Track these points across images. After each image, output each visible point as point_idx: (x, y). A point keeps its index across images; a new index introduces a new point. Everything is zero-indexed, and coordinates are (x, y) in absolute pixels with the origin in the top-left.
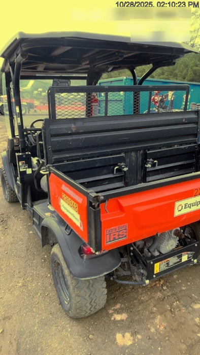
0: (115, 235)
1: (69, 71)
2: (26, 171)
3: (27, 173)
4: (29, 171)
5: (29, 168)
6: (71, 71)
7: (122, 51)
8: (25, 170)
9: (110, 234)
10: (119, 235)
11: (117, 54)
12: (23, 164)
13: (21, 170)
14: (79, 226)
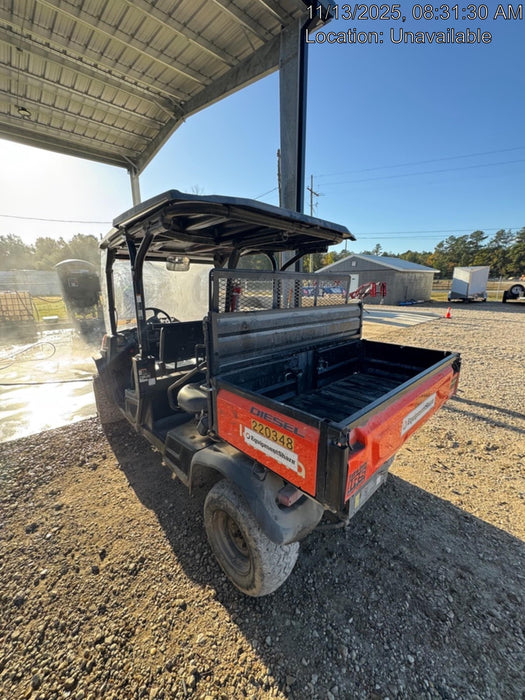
0: (356, 479)
2: (147, 382)
3: (150, 384)
4: (152, 382)
5: (152, 377)
10: (359, 478)
12: (143, 372)
13: (141, 381)
14: (296, 470)
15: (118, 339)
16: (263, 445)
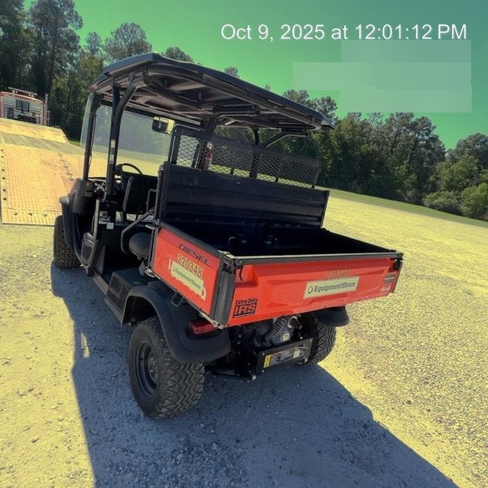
0: (243, 308)
1: (175, 112)
2: (106, 225)
3: (108, 228)
4: (110, 226)
5: (111, 222)
6: (178, 113)
7: (261, 106)
8: (106, 223)
9: (239, 306)
10: (247, 309)
11: (253, 108)
12: (104, 215)
13: (100, 223)
14: (200, 294)
15: (88, 184)
16: (183, 276)
